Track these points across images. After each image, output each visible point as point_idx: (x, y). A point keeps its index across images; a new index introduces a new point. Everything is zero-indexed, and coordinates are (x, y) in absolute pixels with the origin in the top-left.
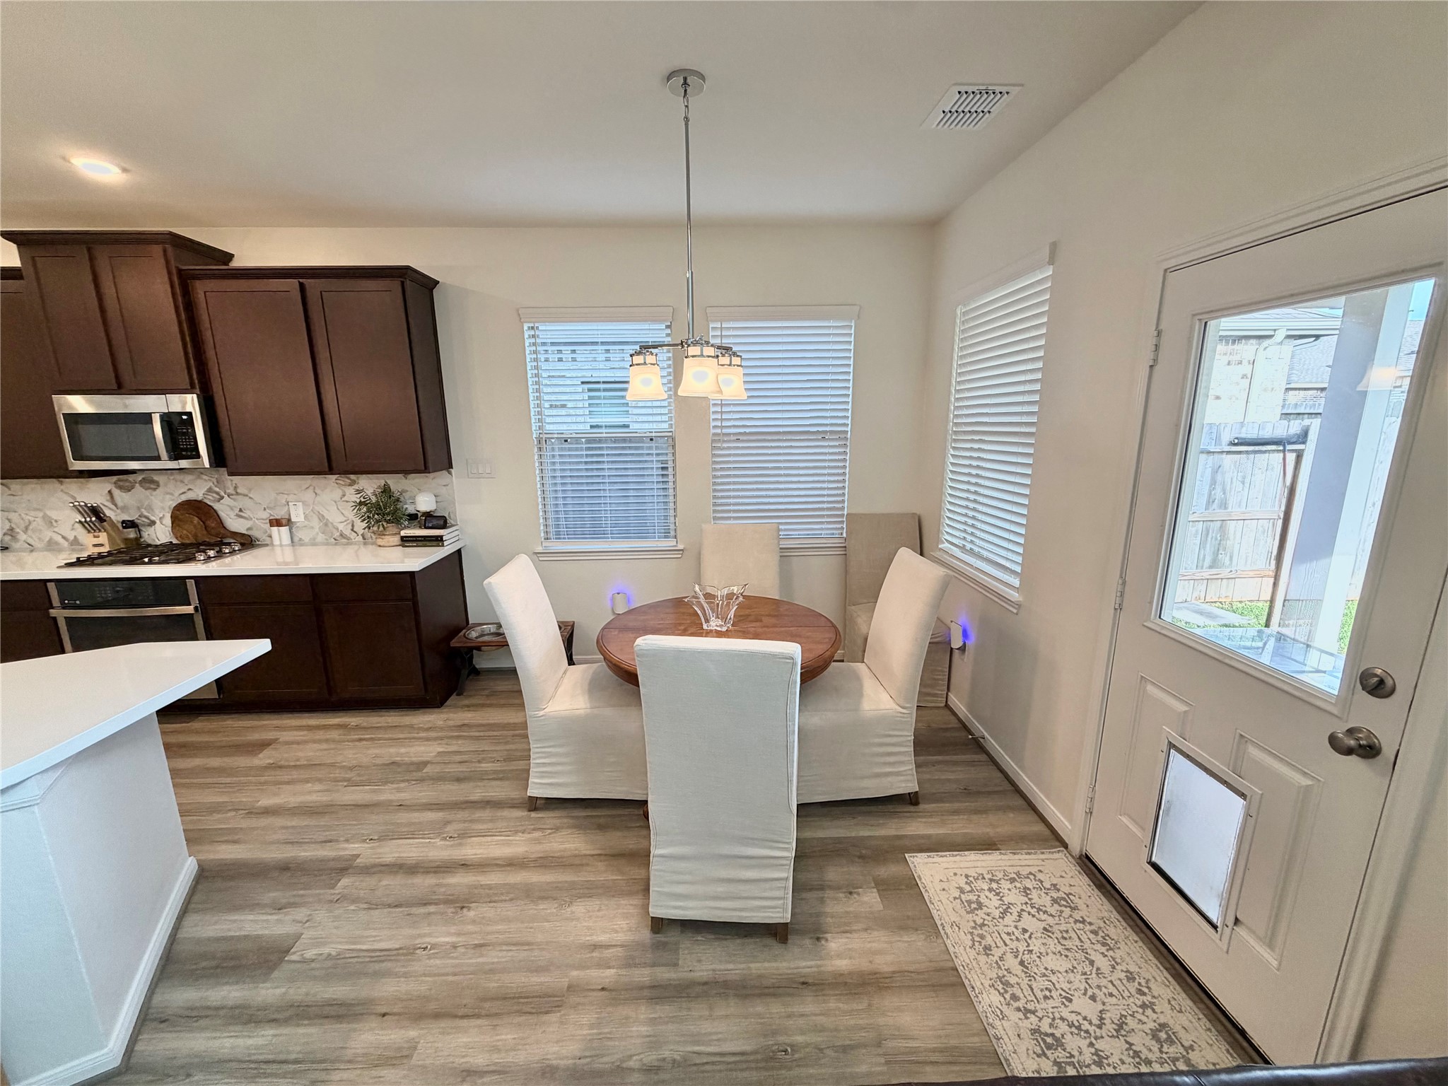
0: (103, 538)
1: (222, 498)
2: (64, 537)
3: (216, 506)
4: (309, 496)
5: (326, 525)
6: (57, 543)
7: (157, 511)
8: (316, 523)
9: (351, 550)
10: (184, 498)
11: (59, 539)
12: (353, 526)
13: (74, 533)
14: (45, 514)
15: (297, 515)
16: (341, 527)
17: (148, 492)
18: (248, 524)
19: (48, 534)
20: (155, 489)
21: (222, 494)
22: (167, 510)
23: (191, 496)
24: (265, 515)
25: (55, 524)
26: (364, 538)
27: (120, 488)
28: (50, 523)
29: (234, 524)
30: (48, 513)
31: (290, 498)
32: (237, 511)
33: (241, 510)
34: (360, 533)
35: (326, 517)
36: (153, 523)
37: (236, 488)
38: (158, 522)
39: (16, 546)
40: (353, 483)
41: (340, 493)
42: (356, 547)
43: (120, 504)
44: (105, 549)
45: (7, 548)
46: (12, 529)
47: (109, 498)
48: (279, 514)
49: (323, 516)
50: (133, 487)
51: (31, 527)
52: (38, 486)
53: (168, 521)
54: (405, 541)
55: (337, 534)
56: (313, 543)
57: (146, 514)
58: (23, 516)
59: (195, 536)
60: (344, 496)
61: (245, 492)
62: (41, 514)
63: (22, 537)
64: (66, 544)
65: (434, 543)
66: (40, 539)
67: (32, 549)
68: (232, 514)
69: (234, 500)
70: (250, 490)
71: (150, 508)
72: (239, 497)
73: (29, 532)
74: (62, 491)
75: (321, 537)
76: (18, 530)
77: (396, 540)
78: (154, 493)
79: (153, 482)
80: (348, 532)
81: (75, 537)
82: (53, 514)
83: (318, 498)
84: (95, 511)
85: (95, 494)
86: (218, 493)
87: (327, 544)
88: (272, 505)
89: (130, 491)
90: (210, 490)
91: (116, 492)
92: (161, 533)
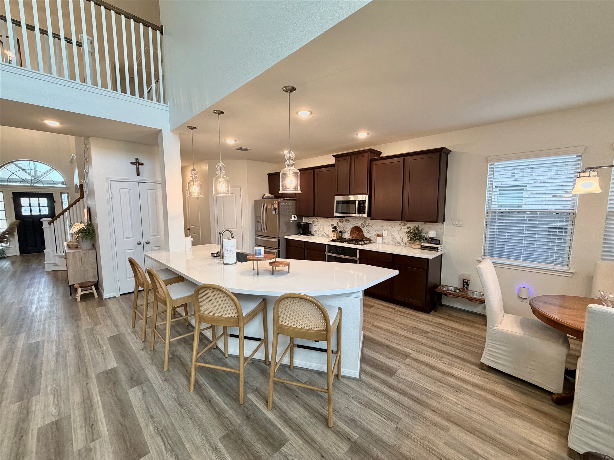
0: (335, 235)
1: (365, 226)
2: (326, 234)
3: (363, 229)
4: (390, 228)
5: (394, 238)
6: (324, 235)
8: (390, 237)
9: (400, 248)
10: (355, 226)
11: (324, 234)
12: (402, 240)
13: (328, 233)
14: (323, 227)
15: (385, 233)
16: (398, 240)
17: (346, 223)
18: (370, 235)
19: (323, 232)
20: (348, 222)
21: (365, 225)
22: (350, 229)
23: (357, 225)
24: (375, 233)
26: (405, 245)
27: (340, 221)
28: (324, 229)
29: (366, 235)
31: (384, 228)
32: (368, 231)
33: (369, 231)
34: (404, 242)
35: (394, 235)
36: (346, 232)
37: (369, 224)
39: (316, 235)
40: (405, 225)
41: (400, 228)
42: (402, 247)
43: (339, 226)
44: (335, 238)
45: (314, 235)
46: (316, 230)
47: (337, 224)
48: (380, 233)
49: (393, 235)
50: (343, 221)
51: (320, 230)
52: (323, 219)
53: (349, 232)
54: (423, 247)
55: (396, 242)
56: (388, 244)
58: (319, 227)
59: (356, 237)
60: (401, 229)
61: (371, 225)
63: (318, 232)
64: (326, 236)
65: (434, 250)
67: (319, 236)
68: (366, 232)
69: (368, 227)
70: (373, 225)
71: (346, 228)
72: (370, 227)
74: (328, 221)
75: (391, 242)
77: (419, 246)
78: (348, 224)
79: (348, 220)
80: (400, 242)
82: (325, 227)
83: (393, 229)
84: (335, 227)
85: (335, 222)
86: (364, 225)
87: (393, 245)
88: (378, 230)
90: (362, 224)
91: (339, 222)
92: (347, 236)
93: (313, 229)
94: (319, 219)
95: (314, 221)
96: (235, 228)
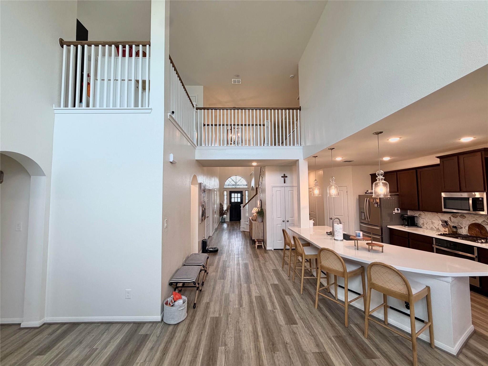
0: (447, 229)
2: (435, 227)
3: (485, 226)
6: (433, 228)
7: (464, 225)
10: (474, 222)
11: (434, 227)
14: (432, 221)
17: (461, 219)
19: (432, 226)
20: (464, 218)
22: (467, 225)
23: (477, 222)
25: (434, 223)
27: (453, 217)
28: (433, 223)
30: (433, 221)
36: (462, 228)
38: (463, 228)
39: (424, 227)
43: (452, 221)
44: (447, 233)
45: (421, 227)
46: (423, 223)
47: (449, 219)
50: (457, 217)
51: (428, 224)
52: (431, 214)
53: (467, 228)
57: (460, 225)
58: (427, 220)
59: (477, 235)
62: (431, 221)
63: (425, 225)
64: (435, 229)
66: (429, 227)
67: (427, 229)
71: (461, 224)
73: (427, 225)
74: (437, 215)
76: (425, 224)
78: (464, 219)
79: (464, 216)
81: (438, 228)
82: (434, 221)
84: (446, 222)
85: (446, 217)
86: (486, 222)
89: (456, 218)
90: (483, 221)
92: (464, 231)
93: (420, 221)
94: (426, 213)
95: (420, 214)
96: (342, 216)
